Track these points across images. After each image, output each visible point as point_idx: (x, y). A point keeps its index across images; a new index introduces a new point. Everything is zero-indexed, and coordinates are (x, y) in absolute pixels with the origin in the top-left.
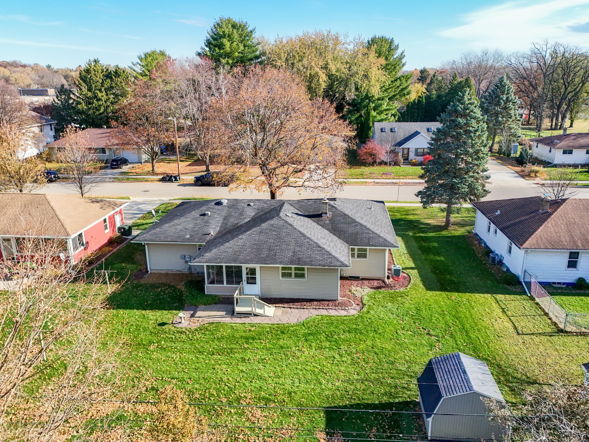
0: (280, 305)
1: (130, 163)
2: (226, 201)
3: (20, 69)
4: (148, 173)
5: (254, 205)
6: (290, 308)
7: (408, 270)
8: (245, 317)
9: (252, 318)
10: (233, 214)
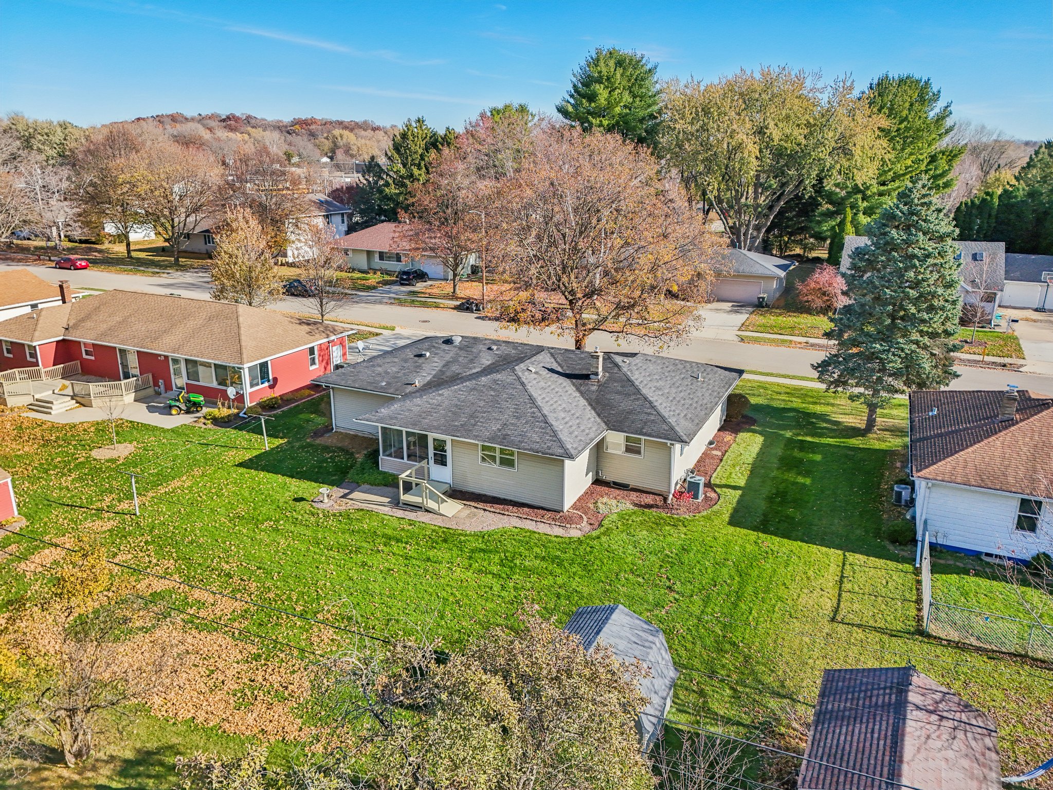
0: (473, 504)
1: (431, 279)
2: (460, 339)
3: (369, 133)
4: (446, 297)
5: (498, 349)
6: (485, 510)
7: (724, 489)
8: (411, 511)
9: (419, 513)
10: (460, 359)
